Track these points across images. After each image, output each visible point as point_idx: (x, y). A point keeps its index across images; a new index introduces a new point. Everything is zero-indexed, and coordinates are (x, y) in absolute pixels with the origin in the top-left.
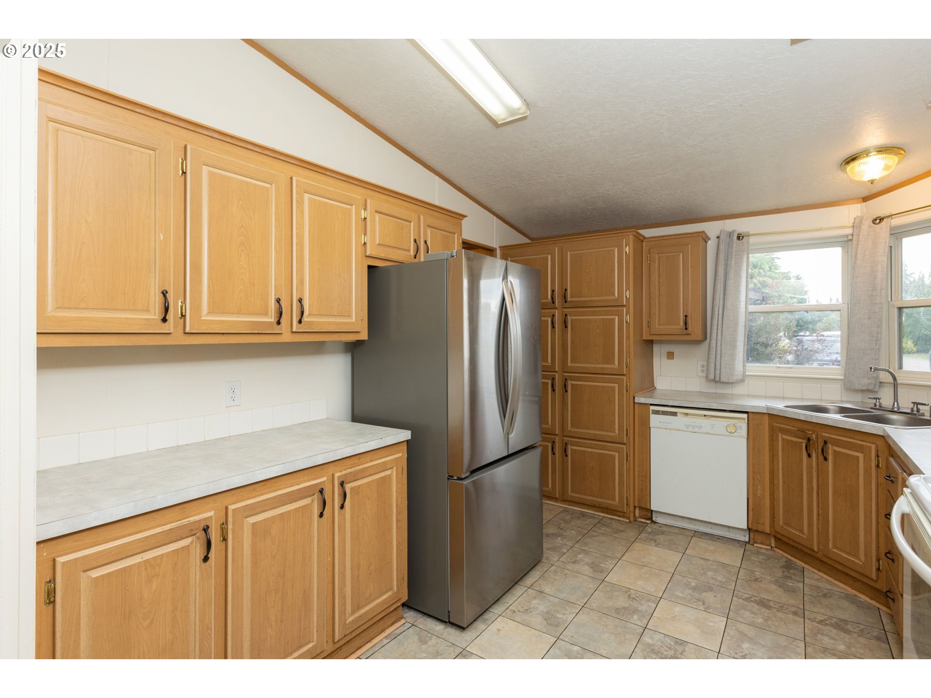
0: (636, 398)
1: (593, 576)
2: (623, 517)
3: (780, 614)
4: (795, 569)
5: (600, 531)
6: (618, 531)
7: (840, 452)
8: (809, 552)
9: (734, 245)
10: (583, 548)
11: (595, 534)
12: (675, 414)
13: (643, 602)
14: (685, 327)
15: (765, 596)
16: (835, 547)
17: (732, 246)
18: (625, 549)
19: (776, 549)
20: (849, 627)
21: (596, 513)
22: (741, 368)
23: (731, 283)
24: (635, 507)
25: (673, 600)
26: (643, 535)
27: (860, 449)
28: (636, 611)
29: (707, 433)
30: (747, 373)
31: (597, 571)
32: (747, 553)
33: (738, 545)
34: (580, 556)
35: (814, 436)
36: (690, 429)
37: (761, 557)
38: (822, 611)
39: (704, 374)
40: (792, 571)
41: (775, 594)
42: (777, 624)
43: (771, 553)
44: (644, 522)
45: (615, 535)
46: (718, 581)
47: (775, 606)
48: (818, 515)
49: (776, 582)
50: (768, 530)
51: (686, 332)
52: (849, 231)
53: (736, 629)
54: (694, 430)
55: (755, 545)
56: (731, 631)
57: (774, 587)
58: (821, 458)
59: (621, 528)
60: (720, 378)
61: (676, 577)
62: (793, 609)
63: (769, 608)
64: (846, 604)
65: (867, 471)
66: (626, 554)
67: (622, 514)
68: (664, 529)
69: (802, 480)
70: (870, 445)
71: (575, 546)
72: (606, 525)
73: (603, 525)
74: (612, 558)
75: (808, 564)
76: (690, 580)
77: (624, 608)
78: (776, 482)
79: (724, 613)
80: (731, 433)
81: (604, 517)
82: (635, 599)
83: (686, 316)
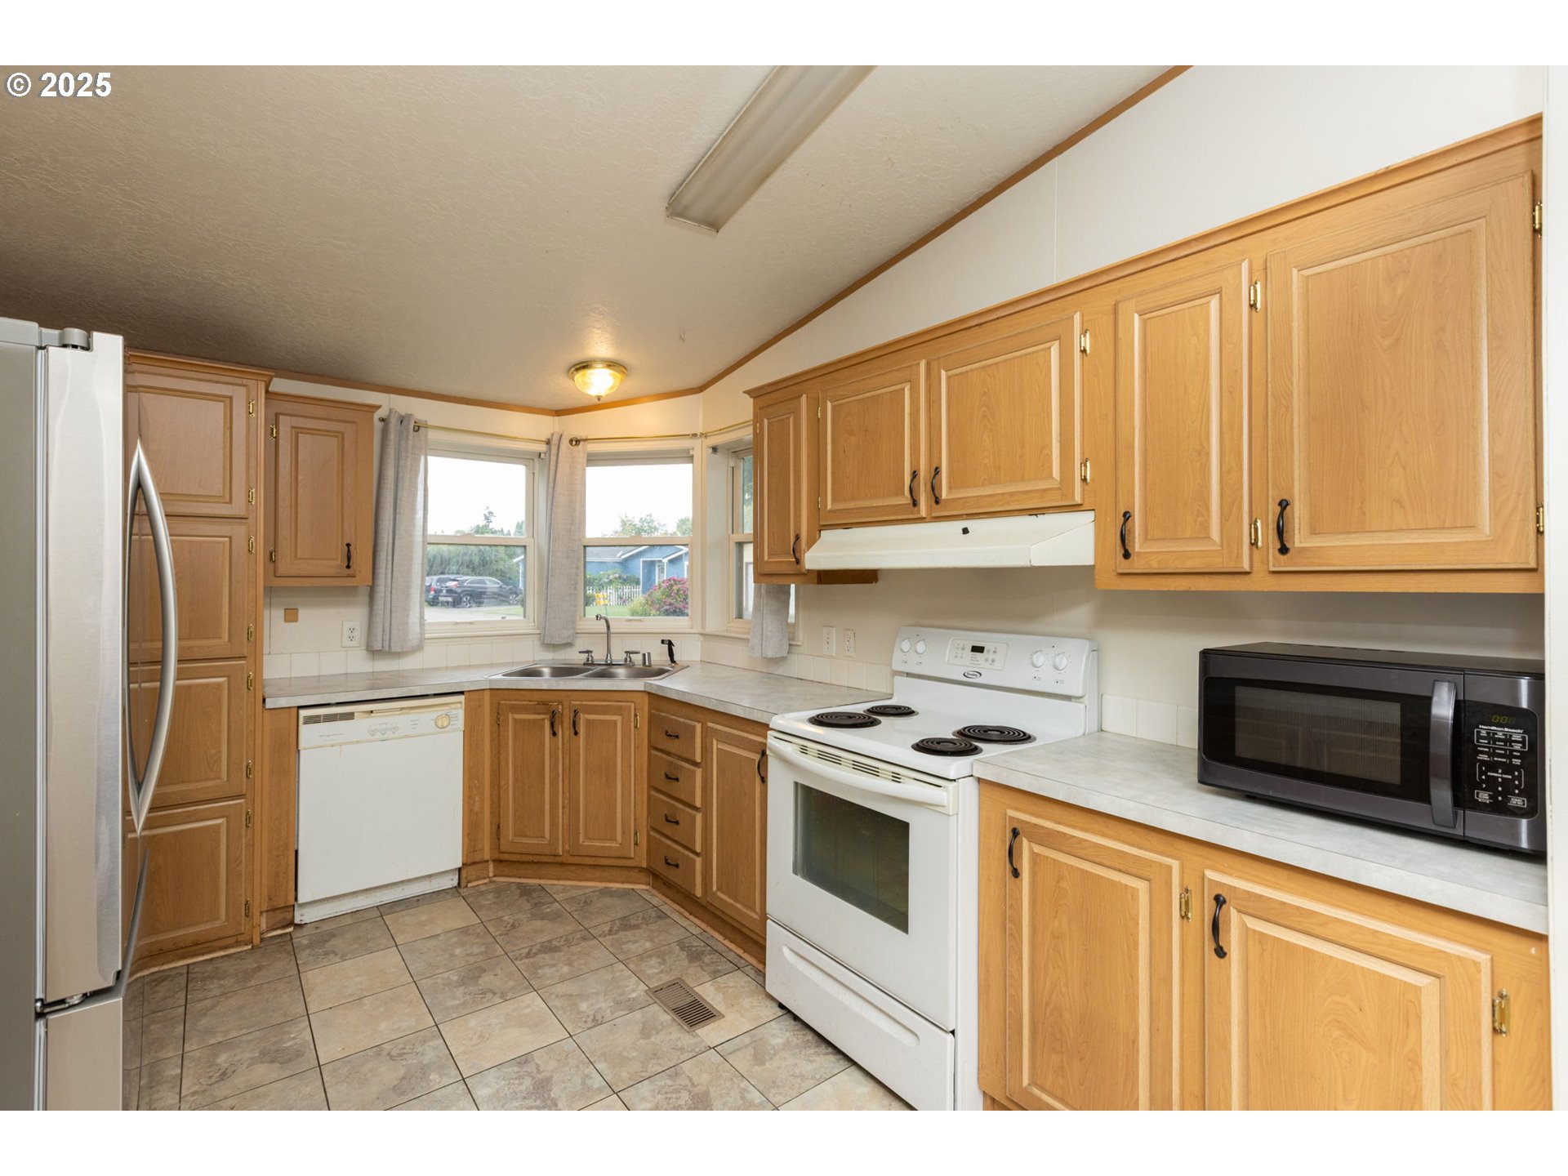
0: (267, 700)
1: (288, 1073)
2: (237, 944)
3: (574, 949)
4: (534, 890)
5: (211, 994)
6: (248, 975)
7: (594, 720)
8: (551, 859)
9: (411, 437)
10: (213, 1041)
11: (207, 1003)
12: (350, 716)
13: (420, 1049)
14: (346, 564)
15: (540, 939)
16: (587, 838)
17: (407, 439)
18: (297, 994)
19: (495, 879)
20: (633, 922)
21: (166, 967)
22: (417, 629)
23: (404, 495)
24: (261, 913)
25: (455, 1015)
26: (303, 956)
27: (618, 711)
28: (424, 1069)
29: (407, 736)
30: (426, 636)
31: (290, 1060)
32: (470, 900)
33: (449, 896)
34: (223, 1059)
35: (560, 707)
36: (378, 736)
37: (490, 896)
38: (600, 920)
39: (363, 643)
40: (535, 895)
41: (550, 931)
42: (582, 961)
43: (493, 886)
44: (280, 935)
45: (252, 983)
46: (477, 954)
47: (562, 943)
48: (563, 807)
49: (534, 916)
50: (487, 856)
51: (348, 571)
52: (543, 448)
53: (557, 996)
54: (383, 737)
55: (469, 885)
56: (556, 1003)
57: (538, 924)
58: (569, 731)
59: (250, 963)
60: (390, 646)
61: (425, 984)
62: (578, 935)
63: (556, 949)
64: (608, 901)
65: (626, 736)
66: (308, 1000)
67: (233, 940)
68: (326, 927)
69: (543, 768)
70: (629, 704)
71: (187, 1048)
72: (211, 978)
73: (204, 979)
74: (294, 1020)
75: (544, 878)
76: (445, 975)
77: (404, 1078)
78: (502, 783)
79: (526, 988)
80: (443, 727)
81: (188, 965)
82: (404, 1054)
83: (348, 545)
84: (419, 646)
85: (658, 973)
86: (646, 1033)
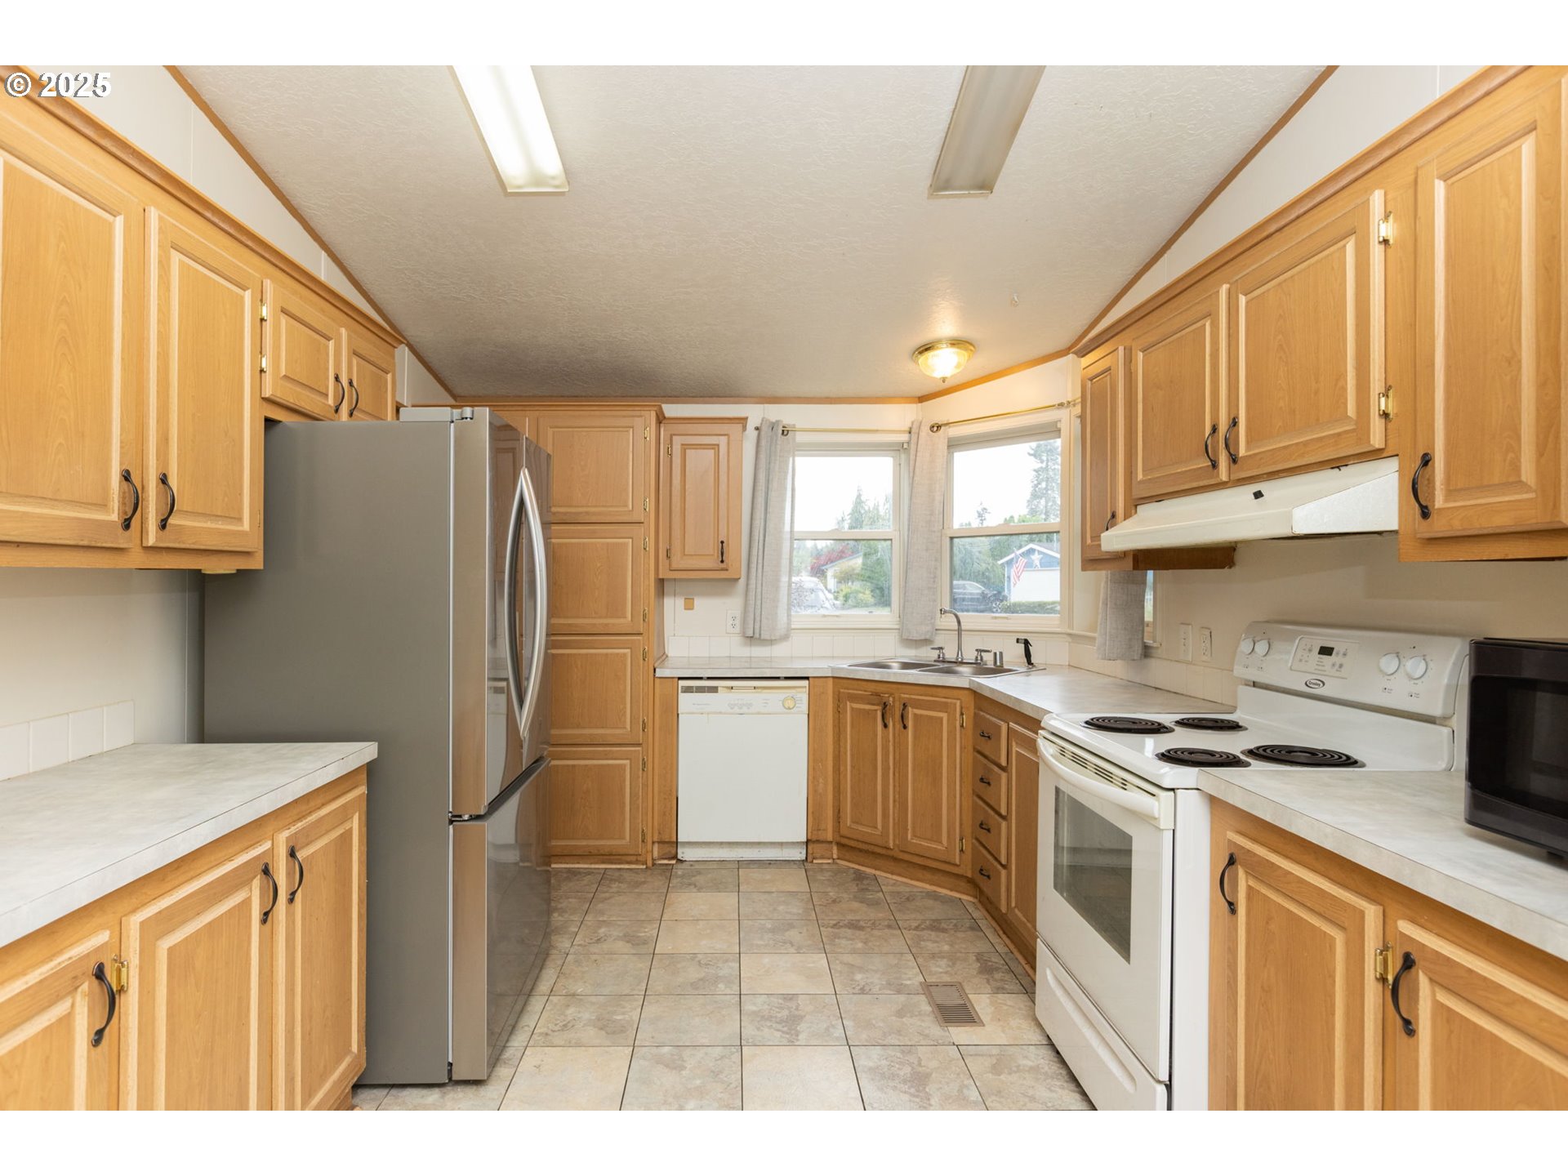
0: (657, 670)
1: (634, 952)
2: (637, 862)
3: (876, 932)
4: (867, 878)
5: (611, 890)
6: (638, 884)
7: (921, 715)
8: (883, 851)
9: (779, 442)
10: (601, 919)
11: (607, 895)
12: (714, 690)
13: (721, 965)
14: (720, 559)
15: (850, 917)
16: (914, 836)
17: (776, 444)
18: (660, 906)
19: (838, 861)
20: (944, 925)
21: (593, 866)
22: (785, 619)
23: (773, 495)
24: (653, 843)
25: (755, 951)
26: (674, 881)
27: (944, 707)
28: (717, 978)
29: (759, 713)
30: (793, 627)
31: (638, 944)
32: (810, 873)
33: (795, 866)
34: (602, 931)
35: (891, 699)
36: (736, 710)
37: (828, 874)
38: (913, 916)
39: (738, 629)
40: (865, 882)
41: (863, 913)
42: (878, 944)
43: (834, 867)
44: (667, 865)
45: (637, 890)
46: (794, 914)
47: (868, 925)
48: (894, 801)
49: (855, 898)
50: (830, 838)
51: (722, 566)
52: (904, 437)
53: (841, 963)
54: (741, 711)
55: (815, 861)
56: (837, 967)
57: (856, 905)
58: (899, 726)
59: (641, 878)
60: (760, 635)
61: (744, 923)
62: (886, 923)
63: (861, 928)
64: (930, 902)
65: (952, 732)
66: (665, 911)
67: (633, 858)
68: (697, 866)
69: (876, 759)
70: (955, 701)
71: (586, 918)
72: (615, 880)
73: (611, 880)
74: (650, 921)
75: (878, 870)
76: (763, 922)
77: (701, 980)
78: (842, 769)
79: (820, 949)
80: (789, 708)
81: (606, 869)
82: (709, 964)
83: (722, 542)
84: (786, 635)
85: (941, 973)
86: (900, 1013)
